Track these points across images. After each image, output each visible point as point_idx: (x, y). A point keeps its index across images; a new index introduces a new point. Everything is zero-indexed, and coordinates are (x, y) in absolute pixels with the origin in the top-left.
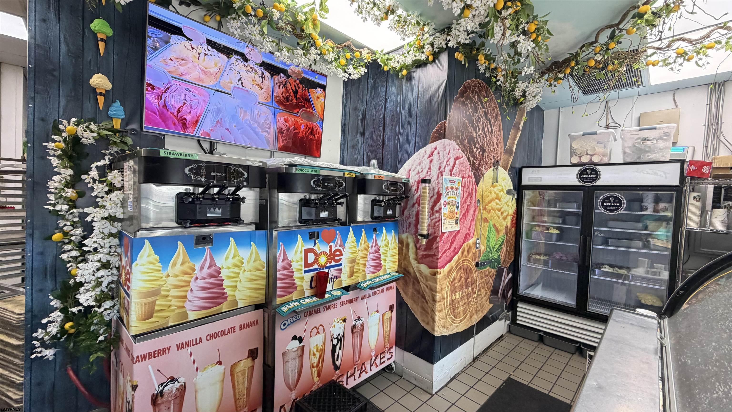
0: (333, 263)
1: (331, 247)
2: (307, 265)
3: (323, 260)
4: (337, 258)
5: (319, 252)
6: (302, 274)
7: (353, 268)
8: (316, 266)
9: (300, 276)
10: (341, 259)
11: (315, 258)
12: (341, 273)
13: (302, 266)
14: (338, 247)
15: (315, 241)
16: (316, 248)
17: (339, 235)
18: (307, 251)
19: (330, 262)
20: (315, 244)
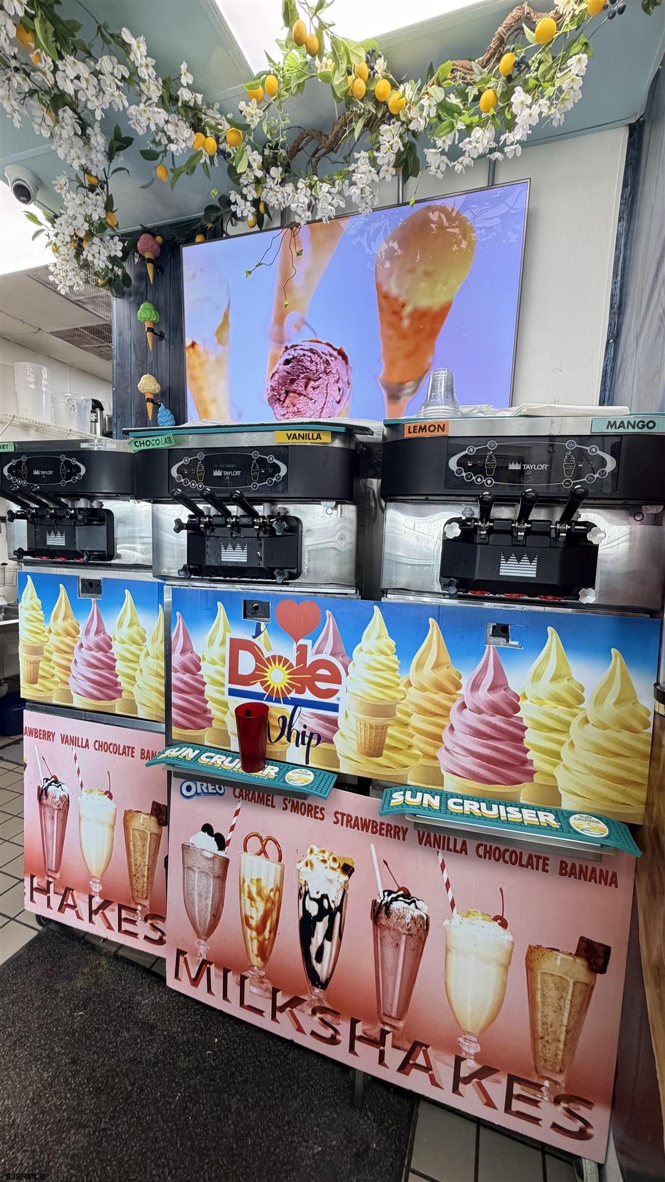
0: (308, 695)
1: (302, 650)
2: (234, 677)
3: (278, 677)
4: (322, 685)
5: (267, 654)
6: (223, 693)
7: (381, 731)
8: (257, 688)
9: (219, 697)
10: (336, 691)
11: (257, 668)
12: (334, 732)
13: (224, 676)
14: (326, 656)
15: (258, 626)
16: (260, 642)
17: (330, 622)
18: (236, 646)
19: (301, 691)
20: (258, 633)
